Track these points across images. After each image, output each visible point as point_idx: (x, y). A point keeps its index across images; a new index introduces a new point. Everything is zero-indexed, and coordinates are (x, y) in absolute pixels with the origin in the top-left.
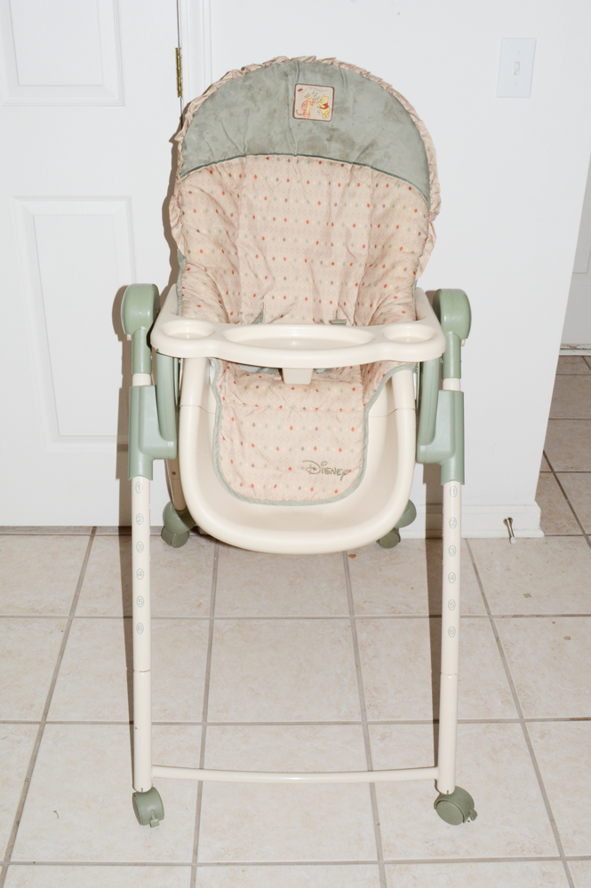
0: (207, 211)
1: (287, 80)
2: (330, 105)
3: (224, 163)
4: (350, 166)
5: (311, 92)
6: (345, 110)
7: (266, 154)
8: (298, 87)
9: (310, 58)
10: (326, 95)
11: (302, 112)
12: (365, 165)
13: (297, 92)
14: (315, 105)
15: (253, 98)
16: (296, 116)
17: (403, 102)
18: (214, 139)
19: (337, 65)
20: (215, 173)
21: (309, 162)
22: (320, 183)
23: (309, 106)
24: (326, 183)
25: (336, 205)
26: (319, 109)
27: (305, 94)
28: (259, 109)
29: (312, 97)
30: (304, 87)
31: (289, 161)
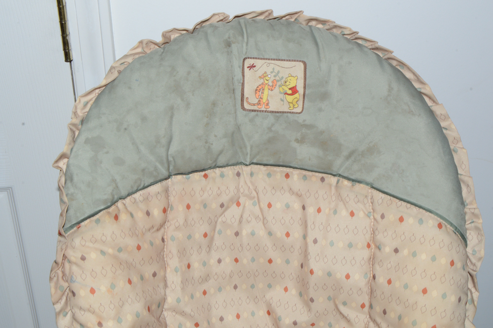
0: (113, 286)
1: (229, 53)
2: (300, 89)
3: (137, 196)
4: (334, 180)
5: (269, 70)
6: (324, 96)
7: (204, 170)
8: (248, 63)
9: (261, 14)
10: (294, 73)
11: (256, 101)
12: (359, 182)
13: (246, 70)
14: (276, 90)
15: (177, 88)
16: (246, 106)
17: (409, 75)
18: (119, 162)
19: (304, 23)
20: (123, 217)
21: (269, 175)
22: (288, 206)
23: (266, 92)
24: (297, 206)
25: (315, 241)
26: (282, 96)
27: (260, 73)
28: (188, 105)
29: (271, 77)
30: (258, 63)
31: (238, 174)
